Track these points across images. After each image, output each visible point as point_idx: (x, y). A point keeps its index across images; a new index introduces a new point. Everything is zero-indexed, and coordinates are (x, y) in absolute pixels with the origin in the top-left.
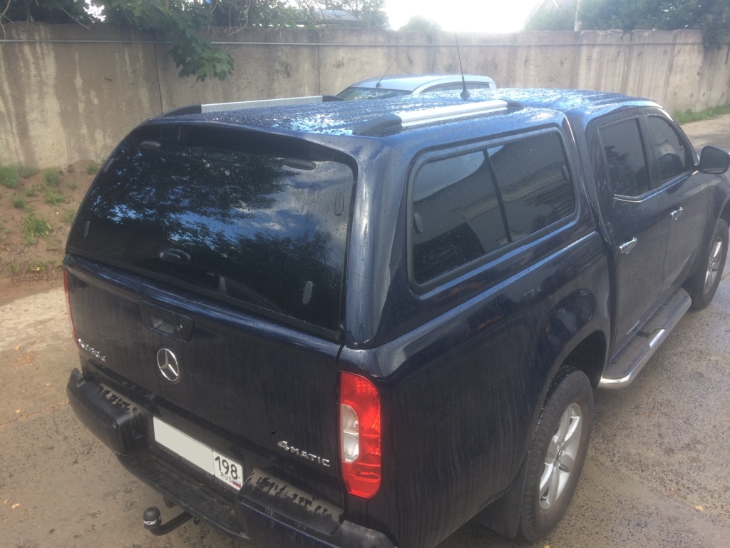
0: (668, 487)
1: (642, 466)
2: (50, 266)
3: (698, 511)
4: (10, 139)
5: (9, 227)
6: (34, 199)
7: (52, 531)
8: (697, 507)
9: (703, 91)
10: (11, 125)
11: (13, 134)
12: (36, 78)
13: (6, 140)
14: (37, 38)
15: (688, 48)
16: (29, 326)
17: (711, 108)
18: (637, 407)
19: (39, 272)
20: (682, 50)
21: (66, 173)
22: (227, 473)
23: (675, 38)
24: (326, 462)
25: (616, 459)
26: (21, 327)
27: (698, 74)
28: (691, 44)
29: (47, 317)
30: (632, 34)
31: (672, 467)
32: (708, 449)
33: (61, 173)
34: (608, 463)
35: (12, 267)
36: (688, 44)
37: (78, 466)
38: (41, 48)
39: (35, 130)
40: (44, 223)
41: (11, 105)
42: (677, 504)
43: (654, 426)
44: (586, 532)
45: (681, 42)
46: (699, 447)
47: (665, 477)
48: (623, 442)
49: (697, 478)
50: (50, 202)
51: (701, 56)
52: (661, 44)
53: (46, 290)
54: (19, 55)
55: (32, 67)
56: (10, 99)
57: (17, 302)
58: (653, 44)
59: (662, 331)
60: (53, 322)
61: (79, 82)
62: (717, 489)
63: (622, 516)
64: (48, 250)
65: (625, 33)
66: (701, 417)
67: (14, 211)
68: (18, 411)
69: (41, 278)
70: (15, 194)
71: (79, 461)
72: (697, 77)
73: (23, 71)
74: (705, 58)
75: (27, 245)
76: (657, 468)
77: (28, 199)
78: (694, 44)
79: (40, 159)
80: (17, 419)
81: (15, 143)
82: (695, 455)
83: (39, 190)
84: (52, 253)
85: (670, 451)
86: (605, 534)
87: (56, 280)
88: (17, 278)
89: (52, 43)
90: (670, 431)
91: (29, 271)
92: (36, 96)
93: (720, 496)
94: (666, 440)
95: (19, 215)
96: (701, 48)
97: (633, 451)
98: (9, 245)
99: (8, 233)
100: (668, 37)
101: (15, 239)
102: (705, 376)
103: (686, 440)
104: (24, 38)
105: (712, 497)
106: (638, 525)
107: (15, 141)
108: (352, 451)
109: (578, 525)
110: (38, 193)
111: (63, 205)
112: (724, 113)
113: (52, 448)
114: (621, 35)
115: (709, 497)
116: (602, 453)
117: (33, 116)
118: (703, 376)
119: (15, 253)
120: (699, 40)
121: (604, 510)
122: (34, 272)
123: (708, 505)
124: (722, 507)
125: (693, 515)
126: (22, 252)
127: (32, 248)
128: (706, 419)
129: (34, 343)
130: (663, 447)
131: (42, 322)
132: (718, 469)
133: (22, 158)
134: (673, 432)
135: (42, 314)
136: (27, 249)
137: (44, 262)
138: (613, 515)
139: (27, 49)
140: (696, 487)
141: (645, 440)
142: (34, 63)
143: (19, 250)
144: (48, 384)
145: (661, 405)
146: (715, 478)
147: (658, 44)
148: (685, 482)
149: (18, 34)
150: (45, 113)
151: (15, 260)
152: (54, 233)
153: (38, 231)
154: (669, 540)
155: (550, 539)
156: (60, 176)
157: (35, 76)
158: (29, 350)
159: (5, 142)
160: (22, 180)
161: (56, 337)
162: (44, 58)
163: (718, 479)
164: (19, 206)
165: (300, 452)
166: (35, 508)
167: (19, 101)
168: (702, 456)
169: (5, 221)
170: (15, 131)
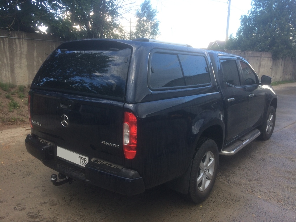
0: (248, 191)
1: (239, 184)
2: (18, 120)
3: (259, 198)
4: (7, 73)
5: (3, 105)
6: (14, 96)
7: (13, 197)
8: (259, 197)
9: (273, 75)
10: (8, 68)
11: (8, 72)
12: (19, 52)
13: (6, 73)
14: (21, 37)
15: (266, 59)
16: (9, 138)
17: (276, 82)
18: (239, 168)
19: (13, 122)
20: (264, 59)
21: (27, 88)
22: (82, 162)
23: (261, 54)
24: (118, 146)
25: (230, 182)
26: (5, 138)
27: (271, 69)
28: (267, 57)
29: (15, 135)
30: (245, 52)
31: (250, 185)
32: (264, 181)
33: (25, 87)
34: (227, 183)
35: (3, 119)
36: (266, 57)
37: (25, 179)
38: (22, 41)
39: (17, 71)
40: (17, 104)
41: (9, 61)
42: (251, 195)
43: (245, 173)
44: (216, 202)
45: (264, 56)
46: (261, 180)
47: (247, 188)
48: (233, 177)
49: (260, 189)
50: (20, 97)
51: (272, 62)
52: (256, 57)
53: (16, 128)
54: (14, 43)
55: (18, 47)
56: (9, 58)
57: (4, 131)
58: (253, 56)
59: (248, 140)
60: (18, 137)
61: (35, 54)
62: (267, 192)
63: (230, 198)
64: (17, 114)
65: (242, 52)
66: (263, 171)
67: (6, 99)
68: (2, 162)
69: (14, 124)
70: (7, 93)
71: (25, 177)
72: (271, 70)
73: (15, 48)
74: (273, 63)
75: (10, 112)
76: (245, 185)
77: (11, 95)
78: (269, 57)
79: (18, 81)
80: (2, 165)
81: (8, 75)
82: (259, 182)
83: (16, 93)
84: (19, 115)
85: (250, 181)
86: (223, 203)
87: (19, 125)
88: (5, 123)
89: (27, 39)
90: (251, 175)
91: (9, 121)
92: (19, 58)
93: (268, 194)
94: (249, 177)
95: (7, 101)
96: (272, 59)
97: (236, 180)
98: (2, 111)
99: (3, 107)
100: (259, 54)
101: (5, 109)
102: (266, 159)
103: (257, 178)
104: (17, 37)
105: (264, 194)
106: (236, 201)
107: (9, 74)
108: (127, 141)
109: (213, 200)
110: (16, 94)
111: (25, 98)
112: (282, 84)
113: (15, 173)
114: (240, 52)
115: (263, 194)
116: (225, 180)
117: (17, 65)
118: (265, 160)
119: (5, 114)
120: (270, 56)
121: (224, 196)
122: (11, 121)
123: (263, 196)
124: (268, 197)
125: (257, 199)
126: (8, 114)
127: (11, 113)
128: (265, 172)
129: (10, 143)
130: (248, 179)
131: (13, 137)
132: (268, 186)
133: (11, 81)
134: (252, 175)
135: (13, 135)
136: (9, 113)
137: (16, 118)
138: (227, 198)
139: (17, 41)
140: (259, 191)
141: (241, 177)
142: (19, 46)
143: (6, 113)
144: (15, 155)
145: (248, 167)
146: (266, 189)
147: (254, 57)
148: (255, 189)
149: (14, 35)
150: (21, 65)
151: (4, 117)
152: (20, 108)
153: (14, 107)
154: (247, 205)
155: (202, 204)
156: (25, 88)
157: (19, 51)
158: (8, 145)
159: (5, 74)
160: (10, 89)
161: (19, 141)
162: (23, 45)
163: (267, 189)
164: (8, 97)
165: (109, 144)
166: (7, 190)
167: (12, 59)
168: (262, 182)
169: (2, 103)
170: (9, 70)
